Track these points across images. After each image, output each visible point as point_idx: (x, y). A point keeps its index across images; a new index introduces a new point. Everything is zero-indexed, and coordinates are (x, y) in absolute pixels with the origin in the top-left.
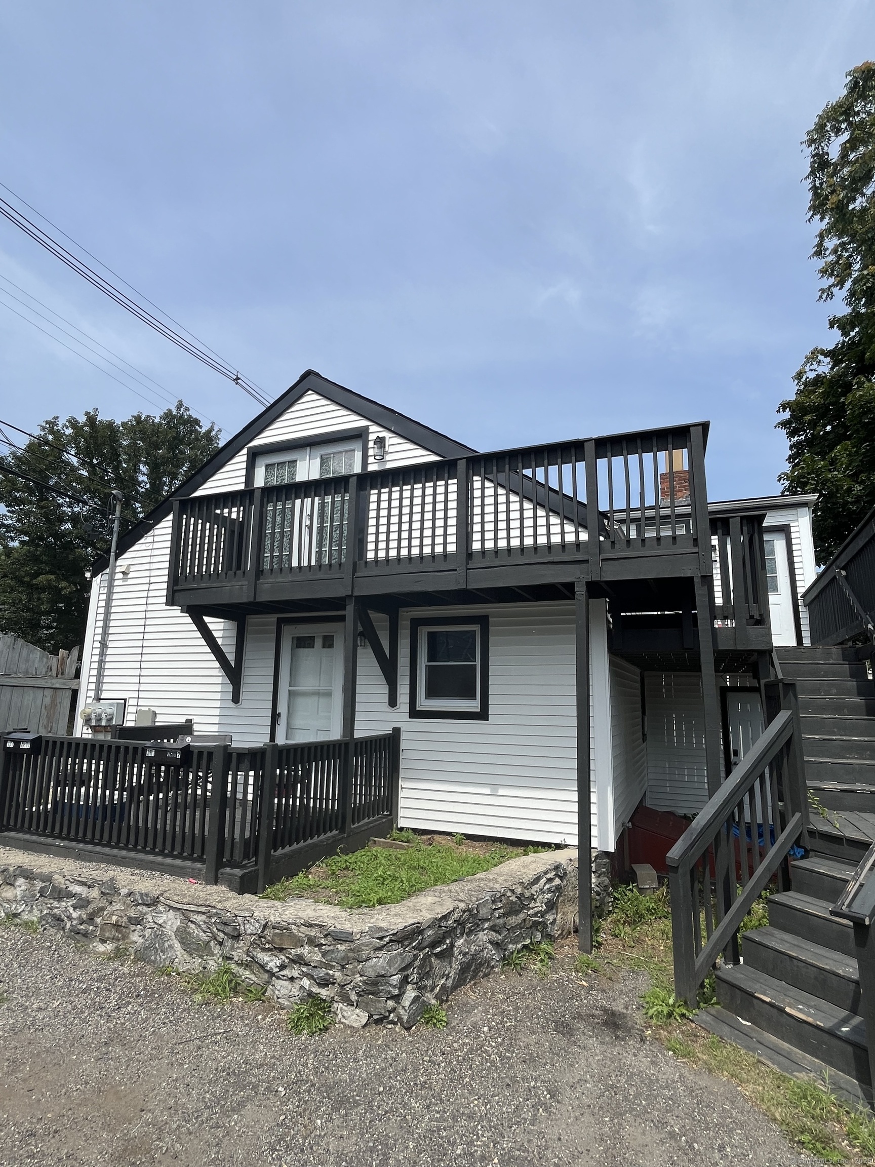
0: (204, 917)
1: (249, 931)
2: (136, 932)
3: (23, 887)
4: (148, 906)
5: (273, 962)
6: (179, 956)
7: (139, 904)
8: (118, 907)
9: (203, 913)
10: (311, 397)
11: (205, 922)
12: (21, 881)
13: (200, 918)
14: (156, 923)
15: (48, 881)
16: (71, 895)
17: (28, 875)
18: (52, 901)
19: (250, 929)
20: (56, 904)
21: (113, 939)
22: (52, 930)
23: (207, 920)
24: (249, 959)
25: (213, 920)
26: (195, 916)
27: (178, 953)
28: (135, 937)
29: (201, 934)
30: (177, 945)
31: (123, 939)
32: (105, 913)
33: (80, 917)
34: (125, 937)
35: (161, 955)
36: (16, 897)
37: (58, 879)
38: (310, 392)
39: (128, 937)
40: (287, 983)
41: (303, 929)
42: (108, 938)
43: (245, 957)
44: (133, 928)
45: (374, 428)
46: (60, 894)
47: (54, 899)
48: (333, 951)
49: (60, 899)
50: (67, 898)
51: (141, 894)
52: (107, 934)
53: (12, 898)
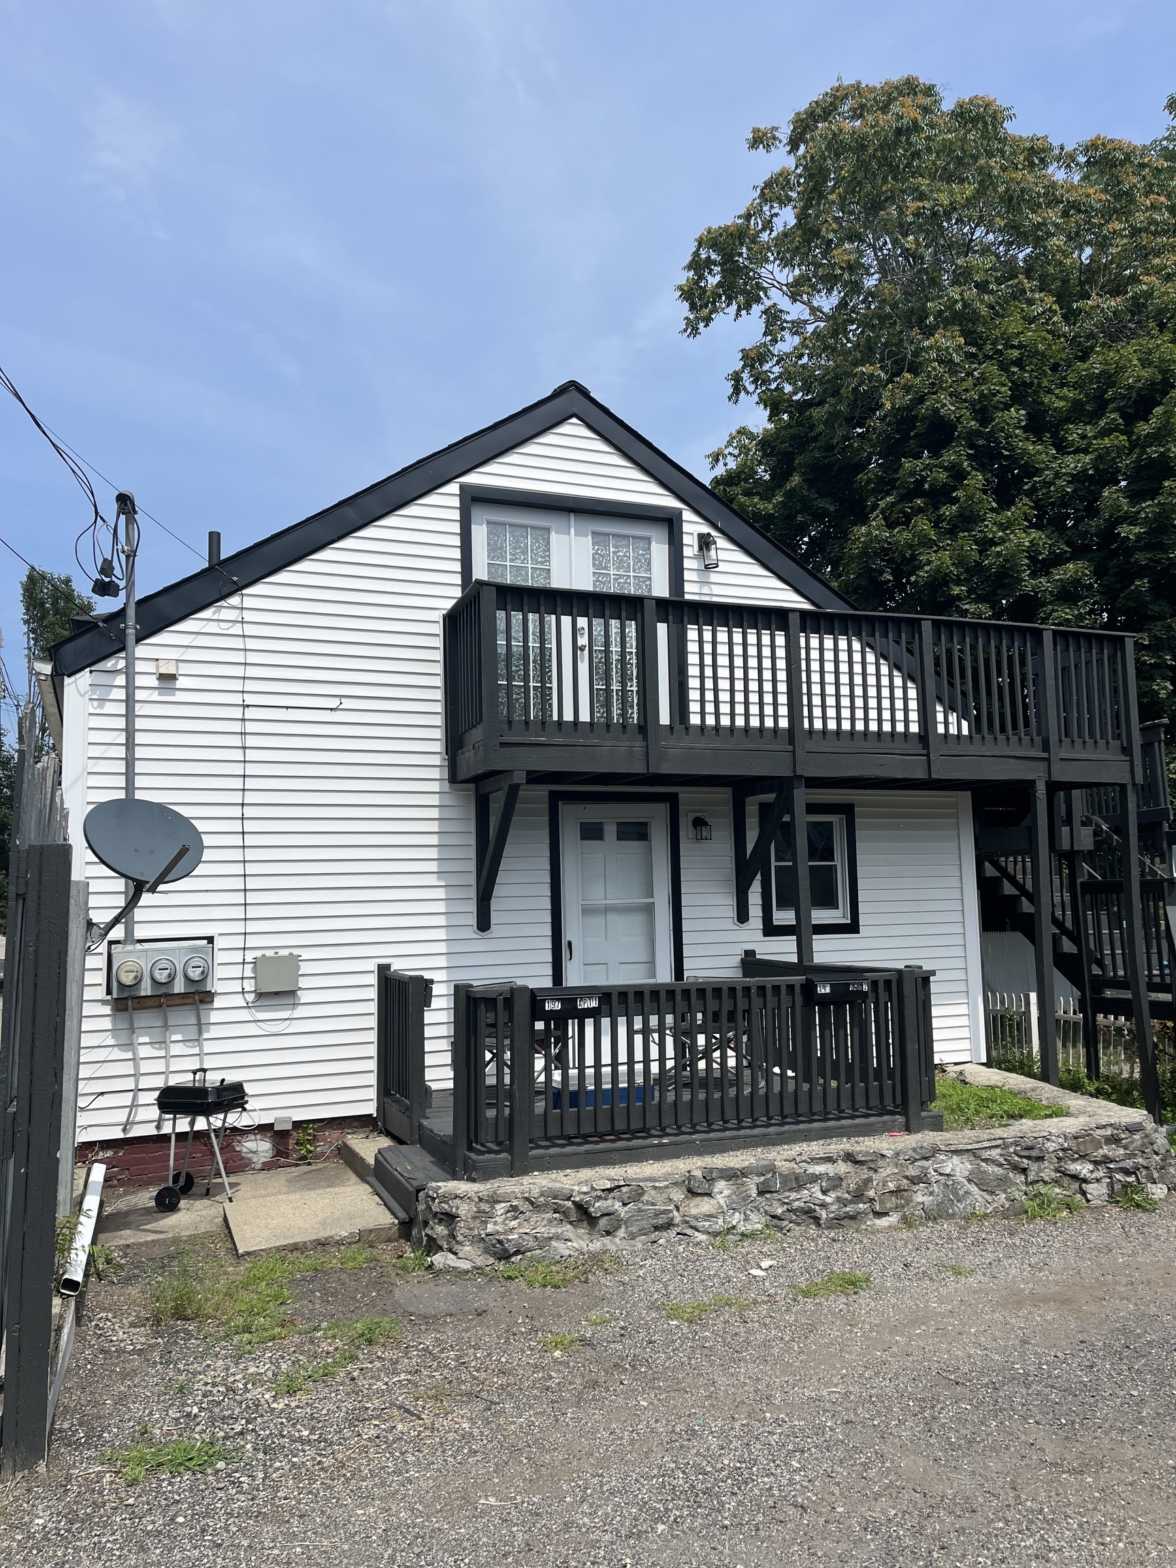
0: (998, 1151)
1: (1051, 1149)
2: (919, 1192)
3: (726, 1192)
4: (926, 1159)
5: (1084, 1169)
6: (980, 1199)
7: (916, 1160)
8: (888, 1171)
9: (997, 1147)
10: (573, 428)
11: (1001, 1155)
12: (721, 1185)
13: (995, 1153)
14: (941, 1174)
15: (769, 1172)
16: (815, 1178)
17: (731, 1175)
18: (788, 1194)
19: (1051, 1146)
20: (793, 1195)
21: (896, 1208)
22: (797, 1228)
23: (1003, 1152)
24: (1058, 1175)
25: (1012, 1150)
26: (989, 1153)
27: (977, 1196)
28: (919, 1198)
29: (996, 1169)
30: (974, 1189)
31: (908, 1204)
32: (875, 1183)
33: (838, 1199)
34: (909, 1201)
35: (958, 1204)
36: (721, 1207)
37: (783, 1166)
38: (574, 420)
39: (912, 1201)
40: (1095, 1185)
41: (1099, 1132)
42: (891, 1209)
43: (1054, 1175)
44: (916, 1188)
45: (688, 515)
46: (798, 1182)
47: (790, 1190)
48: (1132, 1142)
49: (800, 1187)
50: (811, 1183)
51: (914, 1150)
52: (888, 1205)
53: (713, 1211)
